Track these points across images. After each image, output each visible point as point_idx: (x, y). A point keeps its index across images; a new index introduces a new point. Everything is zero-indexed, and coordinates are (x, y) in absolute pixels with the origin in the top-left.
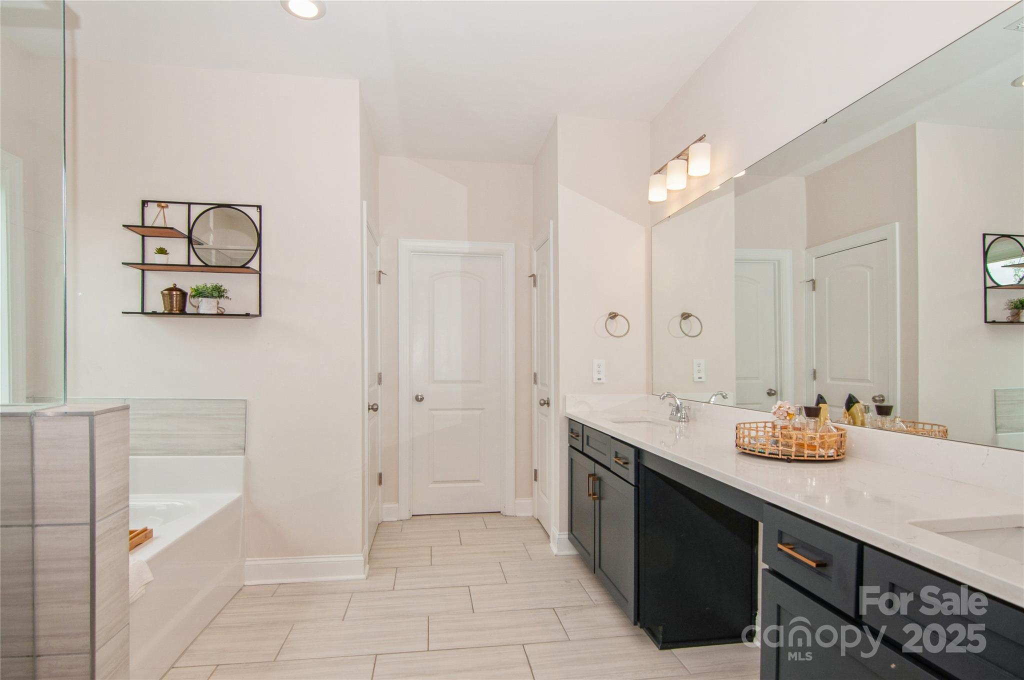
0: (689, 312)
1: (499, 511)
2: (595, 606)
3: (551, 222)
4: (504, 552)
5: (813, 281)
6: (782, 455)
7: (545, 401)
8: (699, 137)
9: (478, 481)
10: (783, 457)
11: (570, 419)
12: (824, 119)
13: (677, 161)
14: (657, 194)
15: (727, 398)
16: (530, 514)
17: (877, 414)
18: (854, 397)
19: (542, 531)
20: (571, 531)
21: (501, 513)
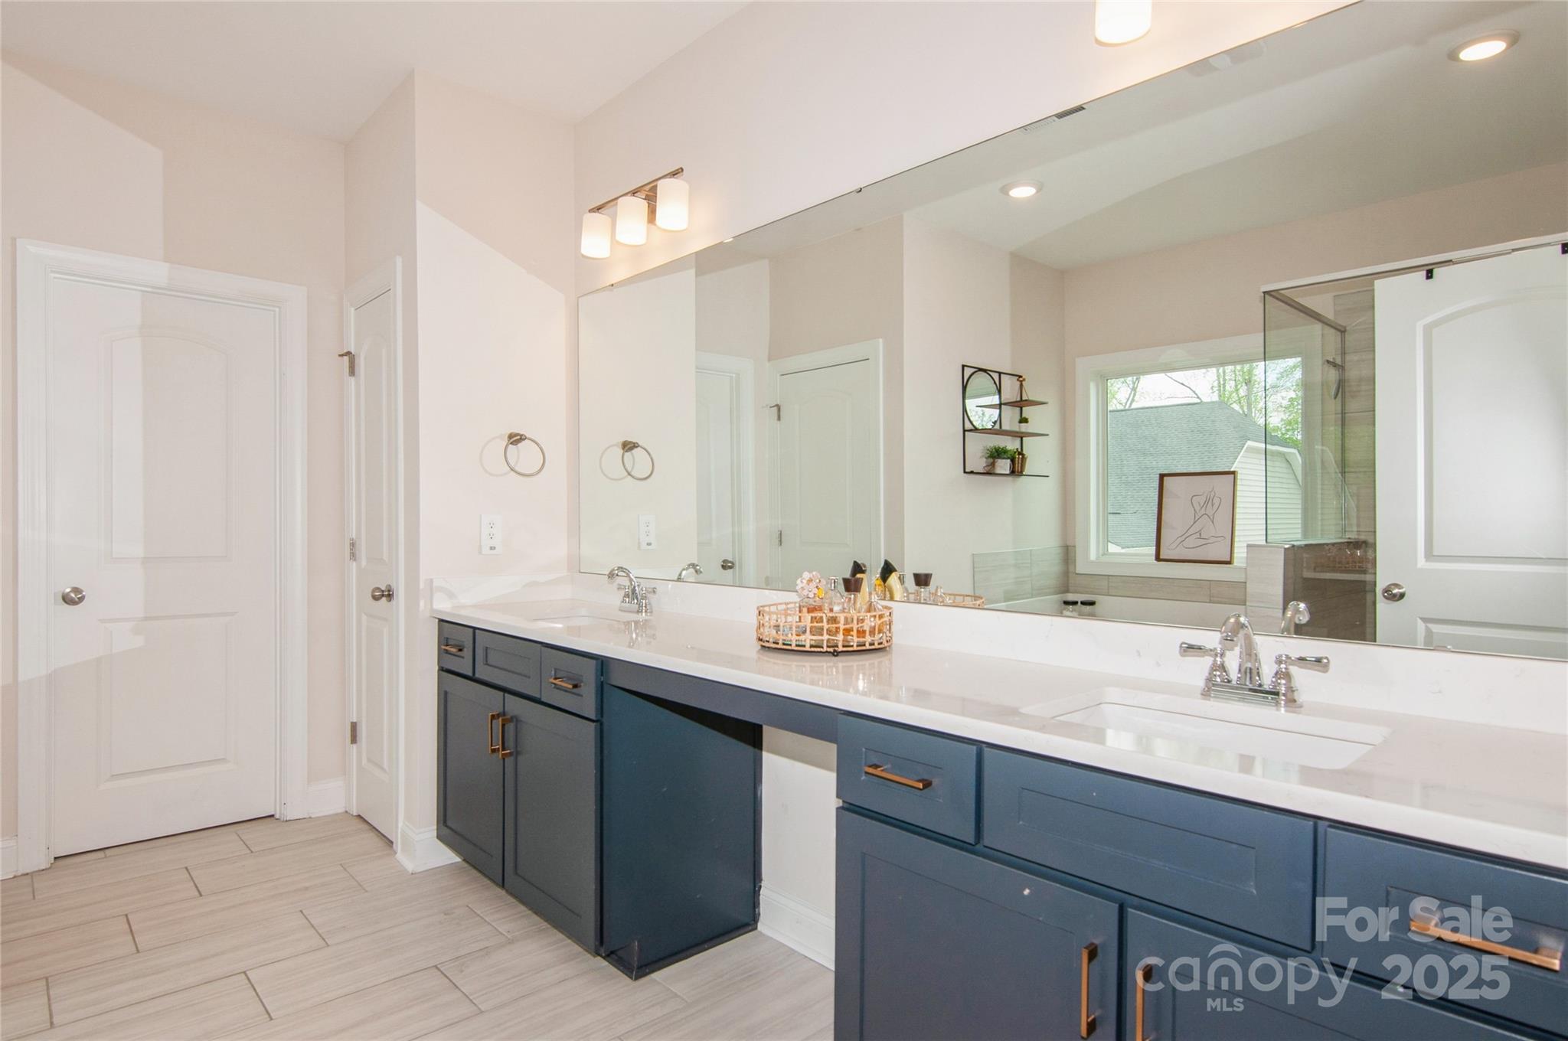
0: (634, 441)
1: (272, 813)
2: (511, 942)
3: (399, 261)
4: (306, 889)
5: (778, 407)
6: (828, 647)
7: (383, 591)
8: (674, 170)
9: (223, 760)
10: (829, 650)
11: (441, 621)
12: (858, 187)
13: (630, 199)
14: (594, 243)
15: (701, 572)
16: (339, 808)
17: (914, 584)
18: (890, 564)
19: (372, 834)
20: (445, 822)
21: (277, 816)
